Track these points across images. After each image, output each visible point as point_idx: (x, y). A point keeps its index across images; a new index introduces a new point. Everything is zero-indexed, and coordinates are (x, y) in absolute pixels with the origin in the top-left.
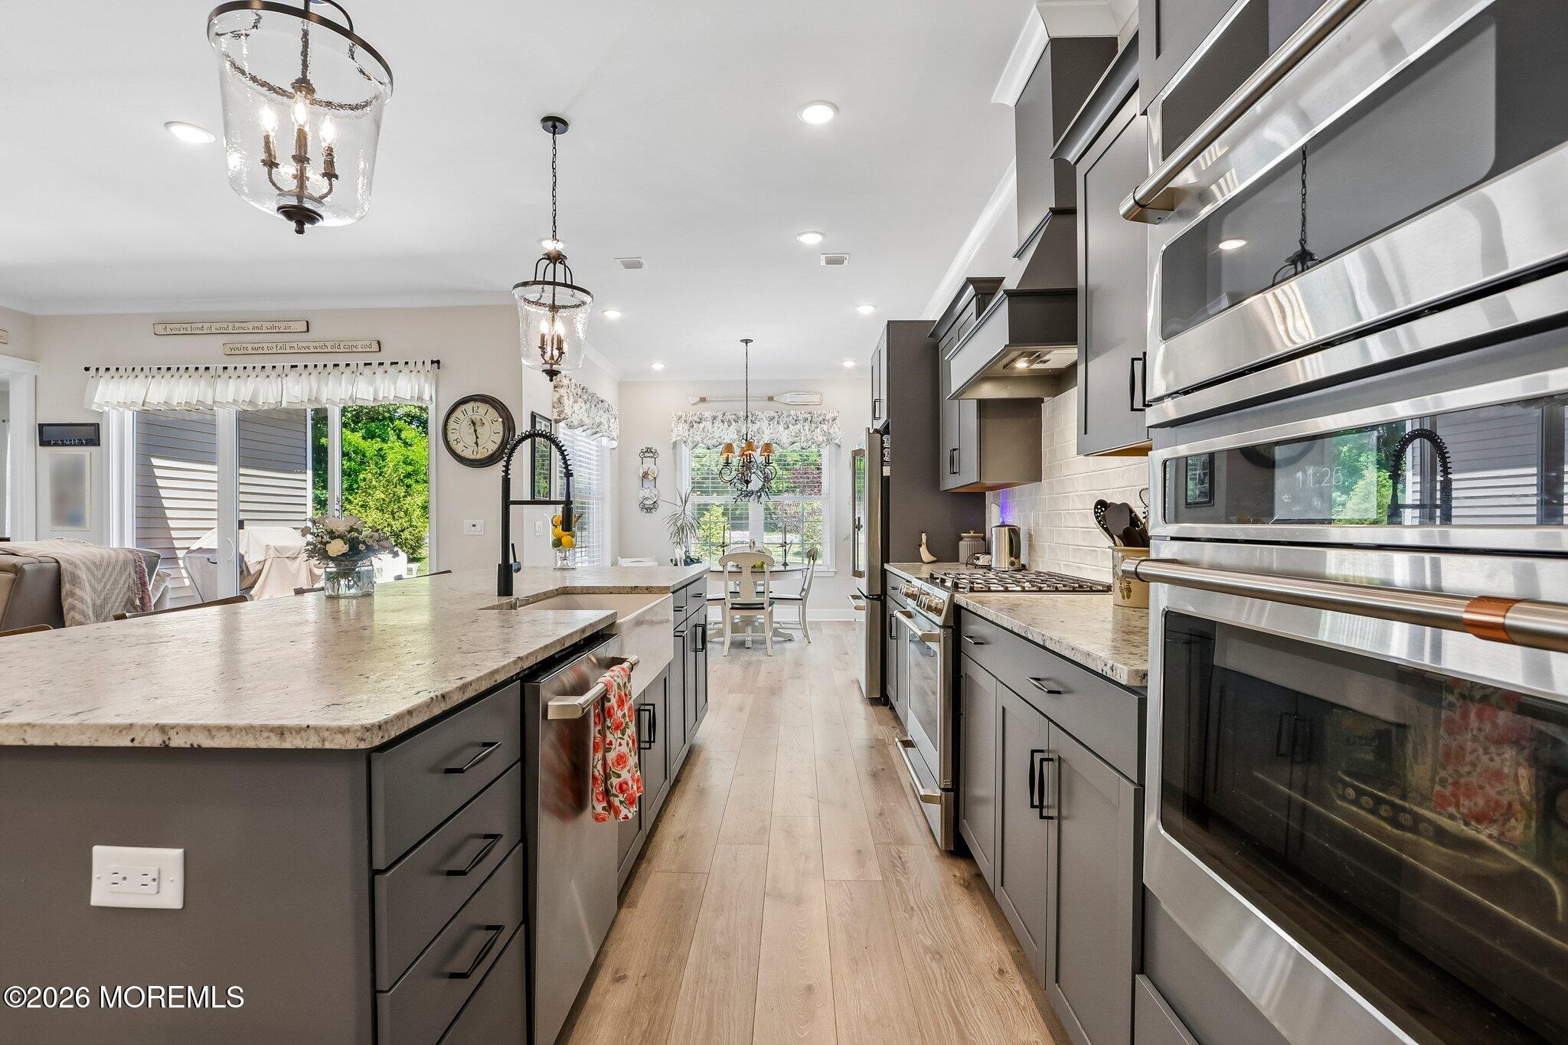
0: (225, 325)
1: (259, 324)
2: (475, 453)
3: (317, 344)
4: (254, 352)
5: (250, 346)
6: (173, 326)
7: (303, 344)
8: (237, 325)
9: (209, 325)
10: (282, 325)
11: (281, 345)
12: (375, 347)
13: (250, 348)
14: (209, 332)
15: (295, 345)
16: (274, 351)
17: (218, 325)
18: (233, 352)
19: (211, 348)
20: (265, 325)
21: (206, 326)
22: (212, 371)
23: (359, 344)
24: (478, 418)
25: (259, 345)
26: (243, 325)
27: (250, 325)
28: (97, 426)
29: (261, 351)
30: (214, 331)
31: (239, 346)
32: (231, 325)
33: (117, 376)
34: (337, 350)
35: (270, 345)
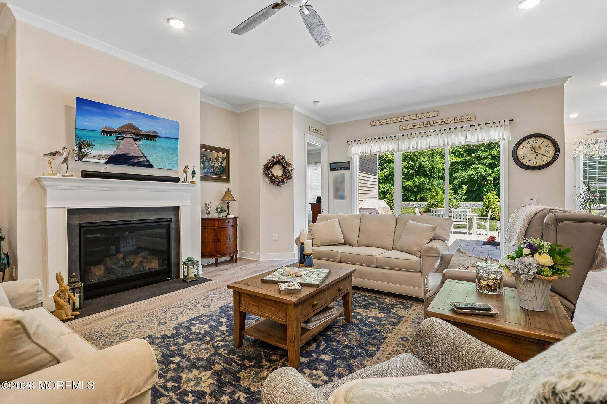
0: (400, 118)
1: (415, 116)
2: (535, 163)
3: (443, 121)
4: (413, 127)
5: (411, 125)
6: (378, 122)
7: (436, 121)
8: (405, 117)
9: (393, 119)
10: (426, 115)
11: (425, 123)
12: (473, 118)
13: (411, 126)
14: (393, 122)
15: (432, 122)
16: (422, 126)
17: (397, 119)
18: (404, 129)
19: (394, 128)
20: (418, 116)
21: (392, 120)
22: (397, 137)
23: (465, 118)
24: (537, 145)
25: (415, 125)
26: (408, 117)
27: (411, 117)
28: (349, 162)
29: (416, 127)
30: (395, 121)
31: (406, 126)
32: (403, 118)
33: (359, 143)
34: (453, 122)
35: (420, 124)
